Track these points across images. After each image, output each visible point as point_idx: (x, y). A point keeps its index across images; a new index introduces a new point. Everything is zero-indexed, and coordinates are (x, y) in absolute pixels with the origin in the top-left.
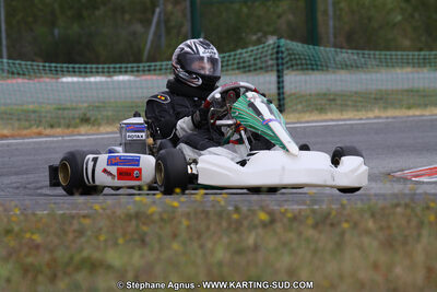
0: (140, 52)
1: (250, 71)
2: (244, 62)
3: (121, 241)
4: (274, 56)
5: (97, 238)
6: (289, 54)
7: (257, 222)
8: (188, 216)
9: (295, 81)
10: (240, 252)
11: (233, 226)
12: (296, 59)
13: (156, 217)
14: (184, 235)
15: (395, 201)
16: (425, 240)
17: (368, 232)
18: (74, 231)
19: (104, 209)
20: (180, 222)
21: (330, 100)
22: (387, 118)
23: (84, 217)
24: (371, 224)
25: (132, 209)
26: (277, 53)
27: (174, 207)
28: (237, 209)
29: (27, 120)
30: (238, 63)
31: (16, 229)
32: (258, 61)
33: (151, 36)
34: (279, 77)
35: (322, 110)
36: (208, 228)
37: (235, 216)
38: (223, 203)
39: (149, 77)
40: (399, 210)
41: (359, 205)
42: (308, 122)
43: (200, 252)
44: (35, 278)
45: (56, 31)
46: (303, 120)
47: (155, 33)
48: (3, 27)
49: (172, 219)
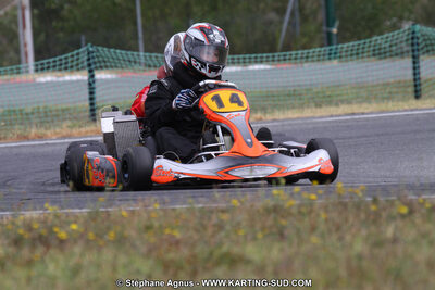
0: (275, 40)
1: (385, 57)
2: (380, 49)
3: (260, 235)
4: (410, 42)
5: (236, 233)
6: (425, 40)
7: (394, 213)
8: (326, 208)
9: (431, 67)
10: (379, 244)
11: (372, 217)
12: (431, 44)
13: (294, 211)
14: (322, 227)
18: (214, 226)
19: (242, 203)
20: (318, 215)
23: (223, 211)
25: (270, 203)
26: (413, 38)
27: (311, 200)
28: (375, 201)
30: (374, 50)
31: (156, 224)
32: (394, 48)
33: (285, 25)
34: (414, 63)
36: (346, 220)
37: (373, 208)
38: (360, 194)
43: (338, 244)
47: (290, 23)
48: (140, 21)
49: (310, 212)
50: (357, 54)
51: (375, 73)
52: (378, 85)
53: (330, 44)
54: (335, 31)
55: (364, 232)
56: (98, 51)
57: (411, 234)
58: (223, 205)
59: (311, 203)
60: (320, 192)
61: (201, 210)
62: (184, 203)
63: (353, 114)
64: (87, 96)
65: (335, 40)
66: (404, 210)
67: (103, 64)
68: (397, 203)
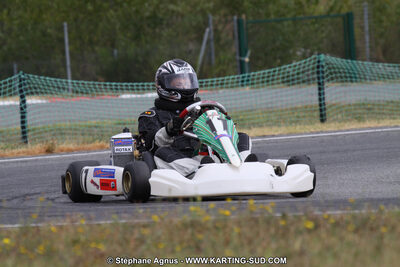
1: (293, 84)
2: (288, 76)
3: (178, 249)
4: (316, 70)
5: (156, 246)
8: (239, 224)
9: (335, 93)
11: (281, 231)
12: (335, 73)
13: (210, 225)
14: (235, 241)
18: (136, 240)
19: (162, 219)
20: (232, 230)
21: (369, 109)
23: (145, 226)
25: (187, 218)
26: (318, 67)
27: (225, 216)
28: (284, 216)
29: (90, 135)
30: (283, 78)
31: (83, 238)
32: (301, 76)
33: (202, 54)
34: (320, 89)
35: (360, 119)
36: (258, 234)
37: (282, 223)
38: (270, 211)
42: (348, 130)
45: (116, 52)
46: (343, 128)
47: (206, 51)
48: (67, 49)
49: (225, 227)
50: (268, 81)
51: (284, 99)
52: (287, 110)
53: (242, 71)
54: (247, 60)
55: (274, 246)
56: (29, 78)
57: (316, 247)
58: (144, 221)
59: (226, 218)
60: (234, 208)
61: (124, 225)
62: (109, 219)
63: (264, 136)
64: (19, 120)
65: (247, 68)
66: (310, 225)
67: (34, 90)
68: (304, 218)
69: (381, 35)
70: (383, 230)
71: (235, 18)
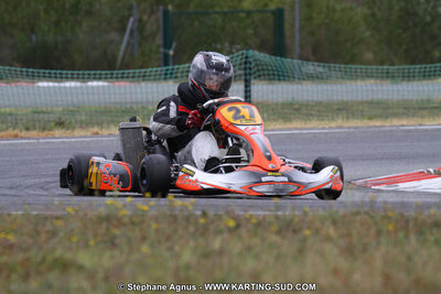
0: (115, 58)
3: (92, 243)
4: (243, 66)
5: (69, 239)
7: (222, 226)
9: (260, 89)
10: (206, 255)
11: (200, 230)
12: (263, 70)
14: (152, 237)
15: (355, 210)
16: (383, 249)
17: (328, 239)
18: (48, 232)
19: (76, 211)
20: (149, 226)
21: (296, 110)
22: (349, 128)
23: (57, 218)
24: (332, 231)
25: (103, 211)
26: (246, 63)
27: (143, 211)
28: (204, 214)
29: (3, 122)
33: (124, 44)
34: (246, 86)
35: (286, 118)
36: (176, 231)
37: (202, 221)
38: (190, 208)
39: (122, 84)
40: (358, 218)
41: (321, 212)
42: (273, 130)
43: (168, 254)
44: (8, 277)
45: (34, 38)
47: (129, 43)
49: (143, 221)
53: (166, 64)
54: (171, 52)
57: (236, 247)
58: (59, 213)
59: (144, 213)
60: (151, 204)
61: (37, 215)
62: (20, 209)
65: (171, 61)
66: (232, 224)
68: (224, 217)
69: (312, 33)
70: (307, 232)
71: (161, 8)
